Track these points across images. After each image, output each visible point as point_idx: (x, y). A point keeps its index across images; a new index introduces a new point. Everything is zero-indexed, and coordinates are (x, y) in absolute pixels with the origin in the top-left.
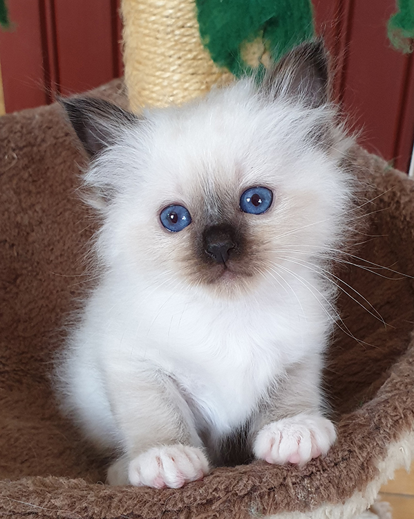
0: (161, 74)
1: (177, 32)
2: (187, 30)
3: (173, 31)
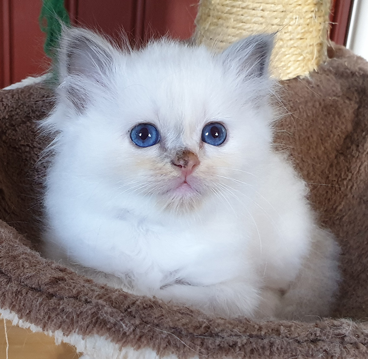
0: (243, 26)
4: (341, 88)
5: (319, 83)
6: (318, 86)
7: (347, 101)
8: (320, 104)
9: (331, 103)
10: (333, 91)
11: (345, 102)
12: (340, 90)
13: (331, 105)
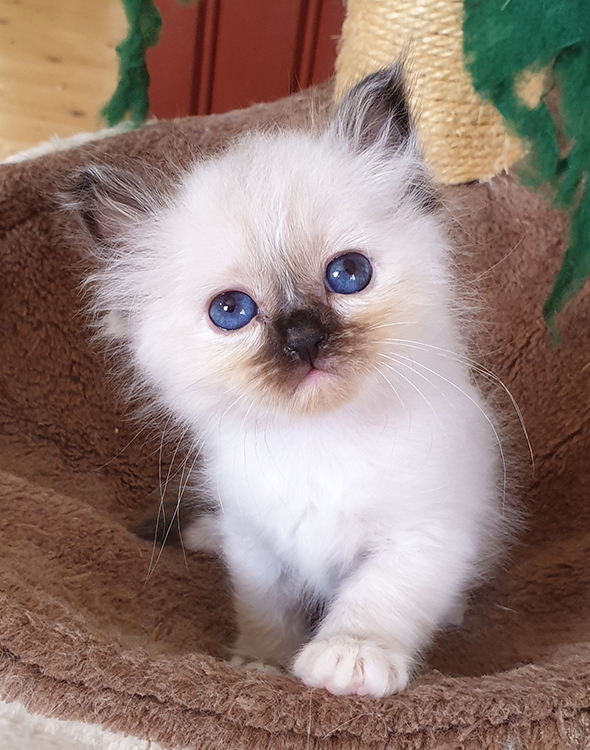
1: (426, 40)
2: (441, 39)
3: (421, 38)
4: (539, 208)
5: (505, 196)
6: (503, 199)
7: (542, 231)
8: (500, 228)
9: (517, 230)
10: (525, 210)
11: (538, 231)
12: (535, 208)
13: (516, 234)
